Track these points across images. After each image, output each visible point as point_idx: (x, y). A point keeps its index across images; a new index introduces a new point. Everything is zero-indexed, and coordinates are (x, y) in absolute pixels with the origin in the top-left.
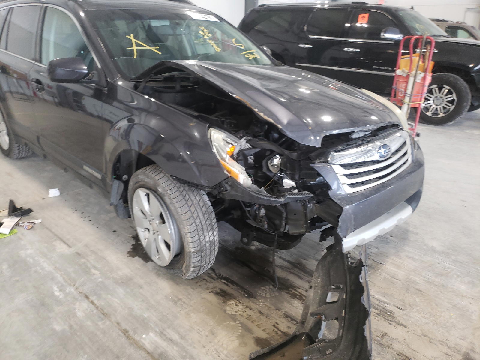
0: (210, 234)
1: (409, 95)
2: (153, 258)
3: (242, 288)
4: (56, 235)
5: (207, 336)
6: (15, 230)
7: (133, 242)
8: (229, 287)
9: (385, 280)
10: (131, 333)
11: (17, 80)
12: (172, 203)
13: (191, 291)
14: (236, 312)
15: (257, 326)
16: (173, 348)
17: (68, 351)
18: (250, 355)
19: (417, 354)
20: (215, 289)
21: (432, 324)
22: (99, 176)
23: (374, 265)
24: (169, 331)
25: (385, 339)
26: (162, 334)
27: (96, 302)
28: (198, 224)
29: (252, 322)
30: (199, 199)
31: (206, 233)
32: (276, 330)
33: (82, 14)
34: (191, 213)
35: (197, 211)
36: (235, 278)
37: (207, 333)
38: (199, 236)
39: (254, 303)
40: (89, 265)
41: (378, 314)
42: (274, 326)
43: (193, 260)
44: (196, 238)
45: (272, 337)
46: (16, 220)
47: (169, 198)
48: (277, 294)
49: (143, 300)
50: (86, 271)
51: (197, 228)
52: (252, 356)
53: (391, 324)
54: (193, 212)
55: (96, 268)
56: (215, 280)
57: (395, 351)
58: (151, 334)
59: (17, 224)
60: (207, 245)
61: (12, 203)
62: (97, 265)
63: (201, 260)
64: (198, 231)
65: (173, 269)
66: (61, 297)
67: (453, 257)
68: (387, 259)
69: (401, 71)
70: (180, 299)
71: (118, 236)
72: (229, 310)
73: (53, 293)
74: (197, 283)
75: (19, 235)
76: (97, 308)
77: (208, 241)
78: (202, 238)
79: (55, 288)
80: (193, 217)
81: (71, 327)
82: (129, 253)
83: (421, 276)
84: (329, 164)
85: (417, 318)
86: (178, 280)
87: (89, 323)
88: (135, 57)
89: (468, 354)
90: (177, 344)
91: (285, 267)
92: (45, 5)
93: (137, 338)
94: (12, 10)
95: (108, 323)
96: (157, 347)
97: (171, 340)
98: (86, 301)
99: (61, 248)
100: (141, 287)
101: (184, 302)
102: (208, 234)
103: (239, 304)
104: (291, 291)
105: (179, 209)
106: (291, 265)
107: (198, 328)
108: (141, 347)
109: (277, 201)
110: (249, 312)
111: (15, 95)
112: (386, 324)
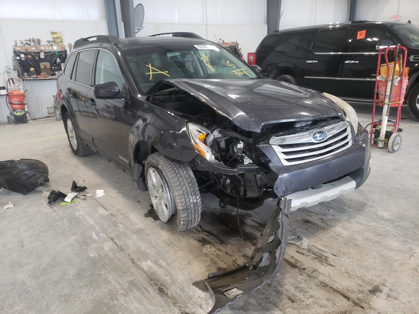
0: (194, 197)
1: (388, 97)
2: (160, 218)
3: (218, 238)
4: (99, 203)
5: (185, 265)
6: (75, 200)
7: (150, 208)
8: (209, 237)
9: (330, 237)
10: (136, 260)
11: (84, 102)
12: (167, 175)
13: (181, 238)
14: (209, 252)
15: (221, 260)
16: (161, 270)
17: (96, 268)
18: (209, 275)
19: (335, 283)
20: (199, 238)
21: (356, 266)
22: (127, 162)
23: (326, 227)
24: (160, 260)
25: (314, 273)
26: (155, 262)
27: (117, 242)
28: (184, 190)
29: (219, 258)
30: (185, 173)
31: (190, 197)
32: (234, 263)
33: (119, 53)
34: (179, 182)
35: (183, 181)
36: (215, 232)
37: (185, 263)
38: (185, 198)
39: (223, 247)
40: (117, 221)
41: (315, 258)
42: (234, 261)
43: (182, 216)
44: (183, 200)
45: (230, 267)
46: (76, 194)
47: (165, 172)
48: (242, 242)
49: (148, 243)
50: (115, 224)
51: (183, 192)
52: (210, 275)
53: (323, 264)
54: (180, 182)
55: (121, 223)
56: (200, 232)
57: (319, 281)
58: (148, 262)
59: (76, 197)
60: (192, 205)
61: (74, 184)
62: (122, 222)
63: (187, 216)
64: (184, 195)
65: (172, 224)
66: (96, 239)
67: (397, 224)
68: (338, 224)
69: (380, 77)
70: (173, 243)
71: (140, 204)
72: (204, 250)
73: (92, 236)
74: (187, 234)
75: (77, 203)
76: (118, 246)
77: (192, 203)
78: (187, 200)
79: (94, 234)
80: (181, 185)
81: (100, 255)
82: (145, 215)
83: (363, 235)
84: (270, 144)
85: (346, 262)
86: (174, 232)
87: (111, 254)
88: (150, 79)
89: (378, 286)
90: (164, 268)
91: (254, 226)
92: (99, 49)
93: (139, 263)
94: (80, 53)
95: (123, 254)
96: (150, 269)
97: (161, 266)
98: (111, 241)
99: (102, 211)
100: (148, 235)
101: (175, 245)
102: (192, 197)
103: (213, 248)
104: (254, 241)
105: (171, 180)
106: (259, 225)
107: (180, 260)
108: (141, 268)
109: (231, 171)
110: (218, 252)
111: (82, 113)
112: (320, 264)
